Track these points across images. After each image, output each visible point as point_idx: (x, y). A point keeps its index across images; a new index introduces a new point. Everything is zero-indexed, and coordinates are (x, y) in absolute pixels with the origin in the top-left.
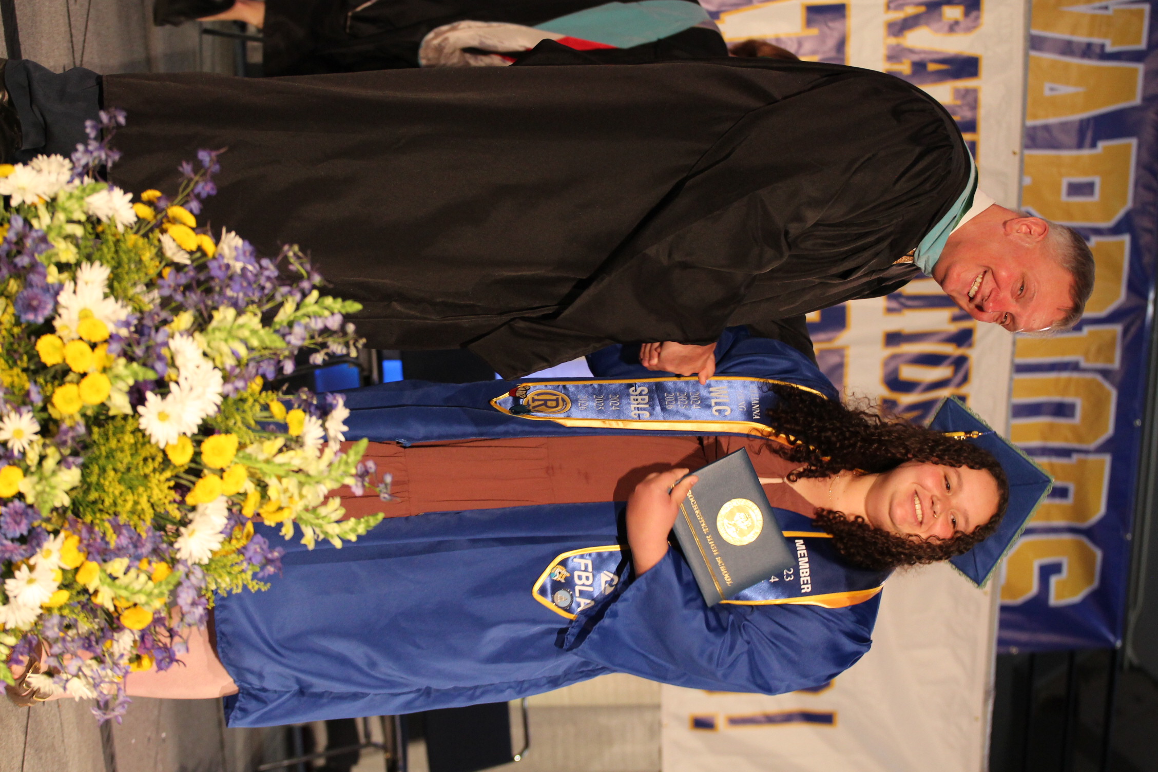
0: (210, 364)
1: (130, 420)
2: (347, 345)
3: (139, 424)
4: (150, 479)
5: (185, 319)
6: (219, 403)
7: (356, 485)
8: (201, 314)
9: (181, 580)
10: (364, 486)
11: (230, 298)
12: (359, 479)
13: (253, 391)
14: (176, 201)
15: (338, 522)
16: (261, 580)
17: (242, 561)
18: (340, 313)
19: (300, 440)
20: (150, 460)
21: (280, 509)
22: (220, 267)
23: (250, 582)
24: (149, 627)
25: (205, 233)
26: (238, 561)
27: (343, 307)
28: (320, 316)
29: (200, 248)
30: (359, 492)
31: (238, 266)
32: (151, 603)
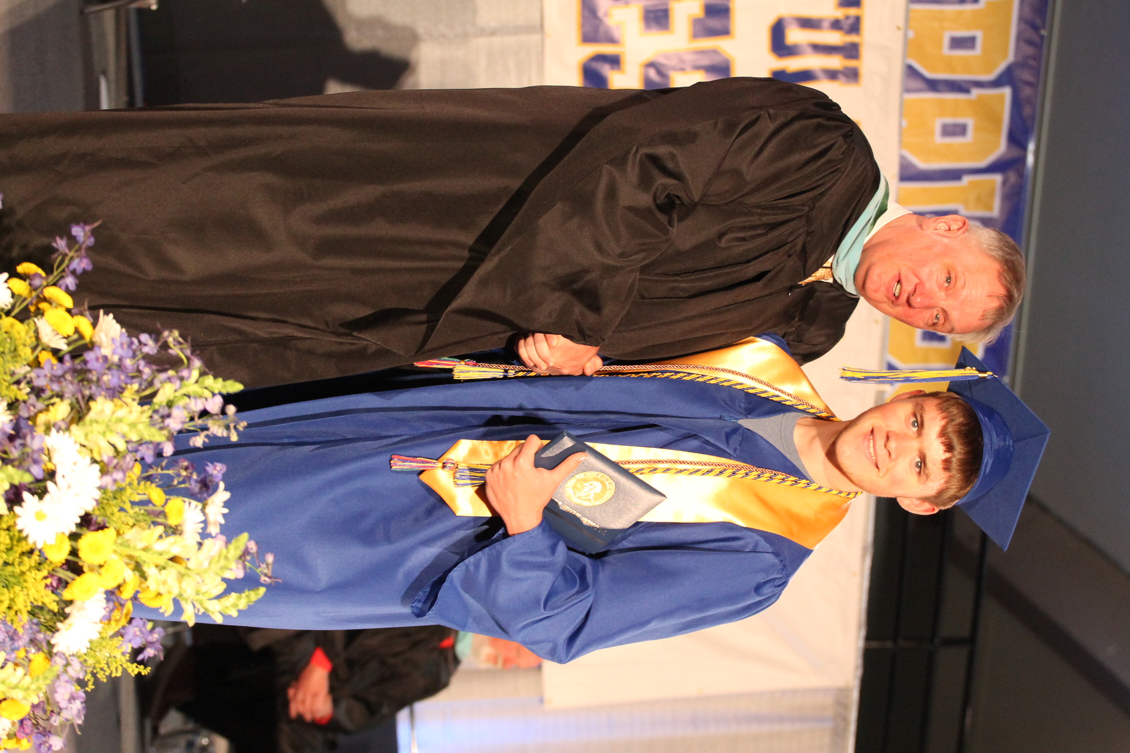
0: (88, 460)
1: (5, 519)
2: (228, 428)
3: (15, 524)
4: (25, 577)
5: (61, 410)
6: (98, 497)
7: (237, 568)
8: (78, 402)
9: (58, 673)
10: (244, 567)
11: (108, 389)
12: (240, 562)
13: (132, 480)
14: (51, 278)
15: (219, 597)
16: (141, 663)
17: (121, 645)
18: (221, 394)
19: (179, 528)
20: (25, 559)
21: (159, 594)
22: (97, 359)
23: (129, 664)
24: (29, 714)
25: (82, 314)
26: (118, 645)
27: (224, 387)
28: (201, 397)
29: (77, 331)
30: (240, 574)
31: (116, 359)
32: (28, 698)
